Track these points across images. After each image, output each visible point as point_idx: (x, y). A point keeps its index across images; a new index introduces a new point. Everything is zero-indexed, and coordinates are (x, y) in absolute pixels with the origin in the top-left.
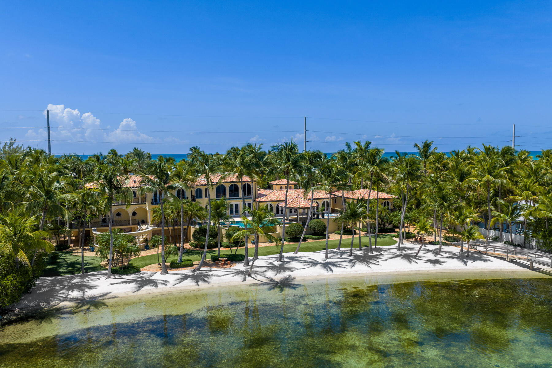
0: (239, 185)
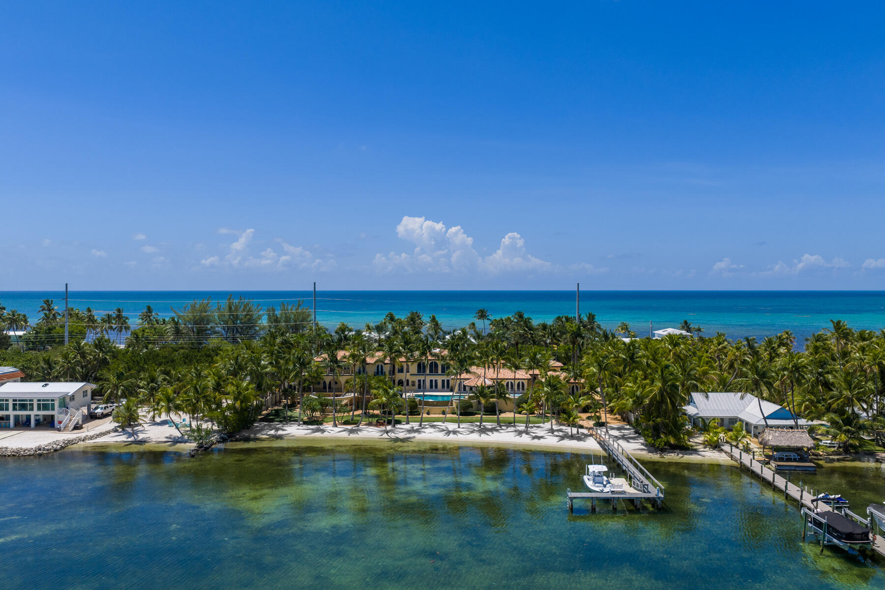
0: (439, 363)
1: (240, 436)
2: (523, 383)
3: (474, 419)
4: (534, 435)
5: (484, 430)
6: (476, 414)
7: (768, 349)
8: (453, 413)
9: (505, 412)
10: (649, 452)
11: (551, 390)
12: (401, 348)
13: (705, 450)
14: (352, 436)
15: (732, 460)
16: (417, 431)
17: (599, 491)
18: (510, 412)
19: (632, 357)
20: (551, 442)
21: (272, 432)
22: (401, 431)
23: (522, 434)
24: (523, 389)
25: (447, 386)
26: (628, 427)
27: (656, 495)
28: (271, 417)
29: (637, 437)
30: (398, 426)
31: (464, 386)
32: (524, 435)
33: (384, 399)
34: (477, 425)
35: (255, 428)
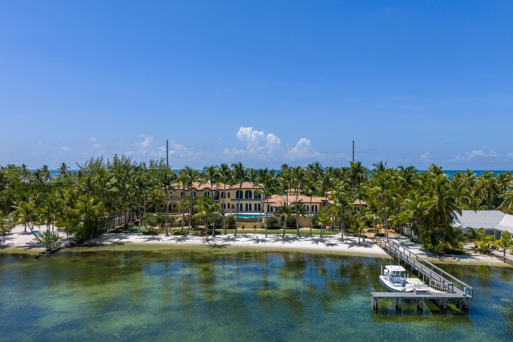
0: (253, 191)
1: (88, 243)
2: (316, 206)
3: (278, 231)
4: (328, 242)
5: (287, 240)
6: (281, 228)
7: (500, 182)
8: (262, 228)
9: (303, 227)
10: (428, 256)
11: (342, 206)
12: (220, 174)
13: (476, 254)
14: (178, 243)
15: (505, 263)
16: (233, 240)
17: (401, 290)
18: (307, 227)
19: (408, 180)
20: (342, 248)
21: (116, 240)
22: (219, 239)
23: (318, 242)
24: (316, 211)
25: (258, 208)
26: (403, 237)
27: (464, 295)
28: (121, 230)
29: (414, 244)
30: (217, 236)
31: (271, 206)
32: (319, 243)
33: (204, 212)
34: (281, 236)
35: (103, 237)
